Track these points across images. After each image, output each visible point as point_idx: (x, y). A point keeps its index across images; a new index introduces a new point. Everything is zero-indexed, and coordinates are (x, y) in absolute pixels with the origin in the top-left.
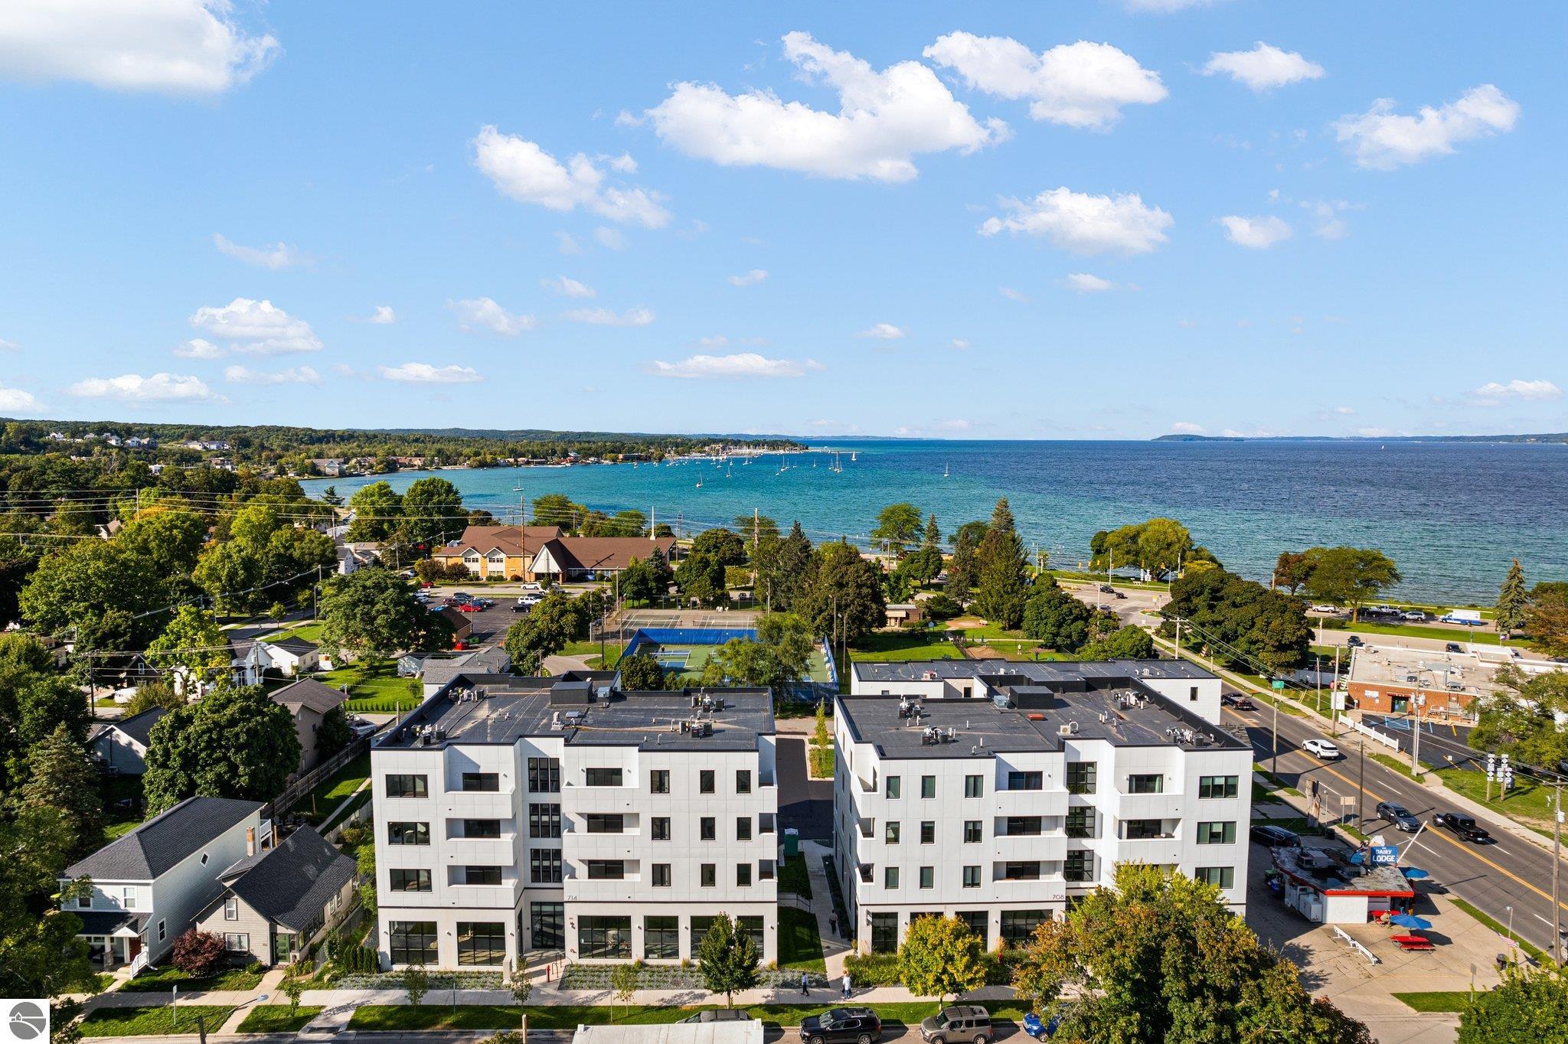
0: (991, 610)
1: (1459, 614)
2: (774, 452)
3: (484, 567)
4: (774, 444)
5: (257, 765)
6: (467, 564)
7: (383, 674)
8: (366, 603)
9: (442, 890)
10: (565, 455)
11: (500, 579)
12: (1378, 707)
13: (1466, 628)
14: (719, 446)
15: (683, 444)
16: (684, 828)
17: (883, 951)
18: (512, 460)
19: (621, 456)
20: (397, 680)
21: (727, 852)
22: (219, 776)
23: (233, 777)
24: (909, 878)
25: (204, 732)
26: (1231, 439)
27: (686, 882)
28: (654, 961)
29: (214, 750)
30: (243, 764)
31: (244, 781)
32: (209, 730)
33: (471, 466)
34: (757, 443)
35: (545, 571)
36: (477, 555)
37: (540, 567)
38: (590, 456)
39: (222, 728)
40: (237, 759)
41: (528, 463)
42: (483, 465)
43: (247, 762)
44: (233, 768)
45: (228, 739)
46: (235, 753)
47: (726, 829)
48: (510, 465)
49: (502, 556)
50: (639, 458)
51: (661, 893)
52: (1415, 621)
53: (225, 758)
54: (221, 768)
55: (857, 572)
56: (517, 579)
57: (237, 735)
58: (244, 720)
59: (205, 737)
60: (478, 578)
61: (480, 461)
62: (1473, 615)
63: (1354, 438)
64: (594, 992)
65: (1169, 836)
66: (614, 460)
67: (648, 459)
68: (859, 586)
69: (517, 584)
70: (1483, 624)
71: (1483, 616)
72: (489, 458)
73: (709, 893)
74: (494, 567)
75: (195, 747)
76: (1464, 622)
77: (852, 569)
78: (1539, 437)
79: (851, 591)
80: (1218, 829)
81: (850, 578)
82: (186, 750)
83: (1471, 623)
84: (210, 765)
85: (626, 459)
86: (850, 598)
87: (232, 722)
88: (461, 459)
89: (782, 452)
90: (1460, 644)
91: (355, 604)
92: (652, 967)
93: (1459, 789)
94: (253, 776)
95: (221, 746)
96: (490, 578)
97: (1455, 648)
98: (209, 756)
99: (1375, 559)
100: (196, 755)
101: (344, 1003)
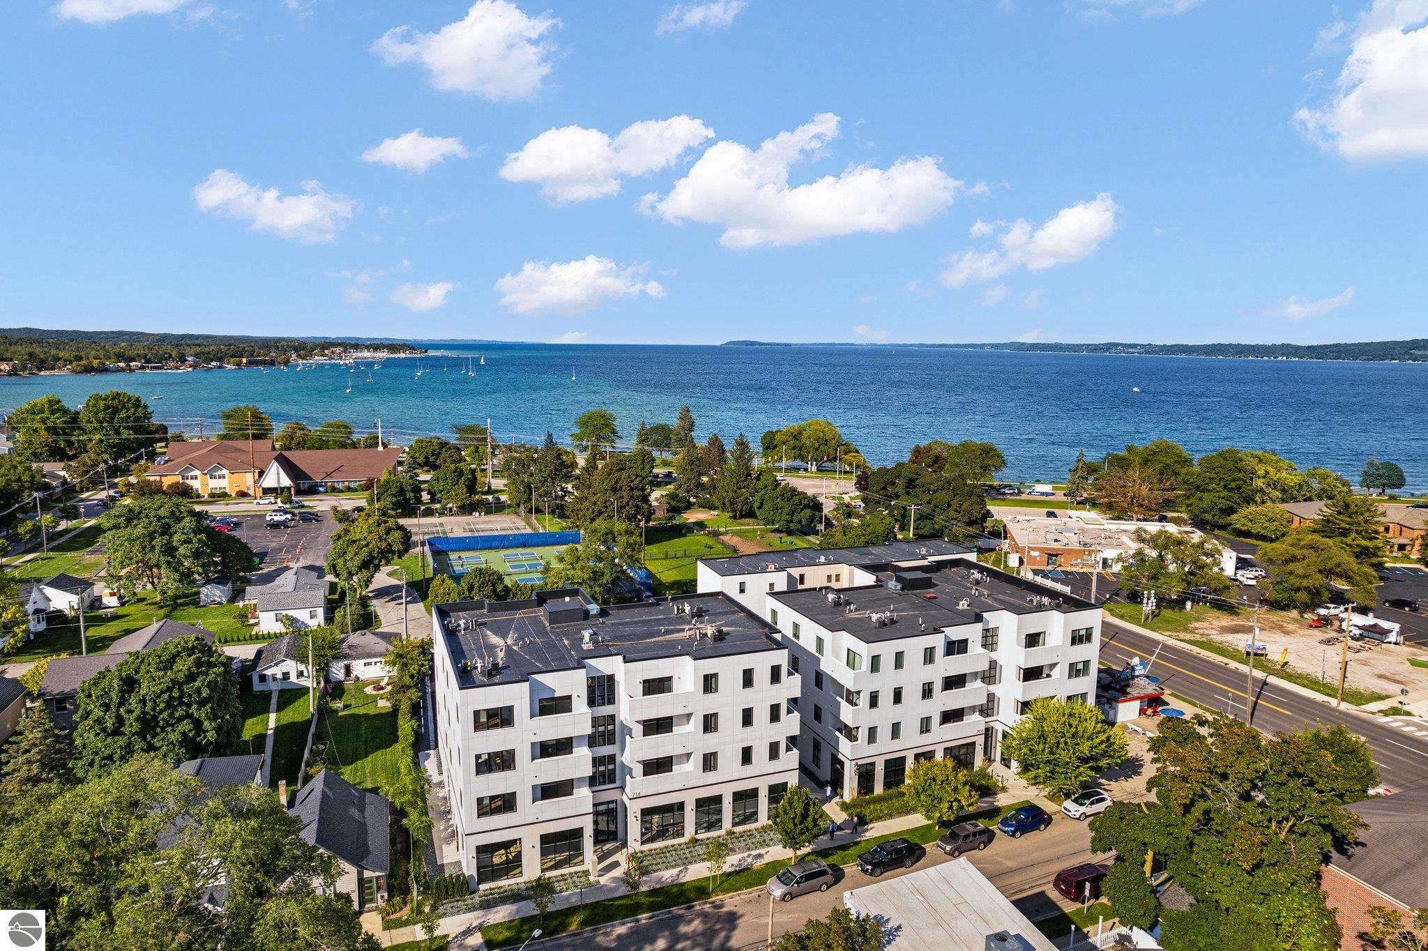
0: (728, 504)
1: (1040, 488)
2: (396, 356)
3: (205, 485)
4: (394, 347)
5: (222, 718)
6: (189, 482)
7: (182, 605)
8: (162, 534)
9: (527, 808)
10: (183, 360)
11: (224, 495)
12: (1040, 563)
13: (1044, 498)
14: (338, 350)
15: (304, 348)
16: (730, 721)
17: (866, 794)
18: (122, 365)
19: (244, 360)
20: (199, 610)
21: (763, 734)
22: (184, 734)
23: (198, 735)
24: (884, 733)
25: (163, 692)
26: (781, 344)
27: (730, 766)
28: (702, 836)
29: (175, 709)
30: (209, 719)
31: (211, 736)
32: (170, 689)
33: (74, 371)
34: (376, 346)
35: (276, 486)
36: (197, 472)
37: (270, 481)
38: (212, 360)
39: (181, 685)
40: (202, 714)
41: (142, 368)
42: (88, 370)
43: (214, 716)
44: (198, 724)
45: (190, 695)
46: (199, 709)
47: (761, 716)
48: (123, 370)
49: (225, 472)
50: (263, 363)
51: (711, 777)
52: (1011, 494)
53: (189, 716)
54: (186, 726)
55: (629, 477)
56: (243, 494)
57: (199, 691)
58: (202, 673)
59: (166, 696)
60: (199, 496)
61: (84, 366)
62: (1047, 488)
63: (871, 345)
64: (675, 871)
65: (1049, 676)
66: (239, 364)
67: (272, 363)
68: (632, 489)
69: (245, 500)
70: (1054, 494)
71: (1054, 488)
72: (95, 363)
73: (748, 770)
74: (215, 484)
75: (153, 709)
76: (1042, 494)
77: (624, 475)
78: (993, 346)
79: (625, 494)
80: (1080, 666)
81: (623, 483)
82: (144, 713)
83: (1047, 494)
84: (172, 725)
85: (250, 363)
86: (625, 500)
87: (191, 678)
88: (60, 363)
89: (402, 355)
90: (1056, 511)
91: (151, 536)
92: (702, 840)
93: (1122, 617)
94: (218, 730)
95: (183, 704)
96: (212, 495)
97: (1051, 515)
98: (171, 715)
99: (991, 450)
100: (155, 718)
101: (463, 928)
